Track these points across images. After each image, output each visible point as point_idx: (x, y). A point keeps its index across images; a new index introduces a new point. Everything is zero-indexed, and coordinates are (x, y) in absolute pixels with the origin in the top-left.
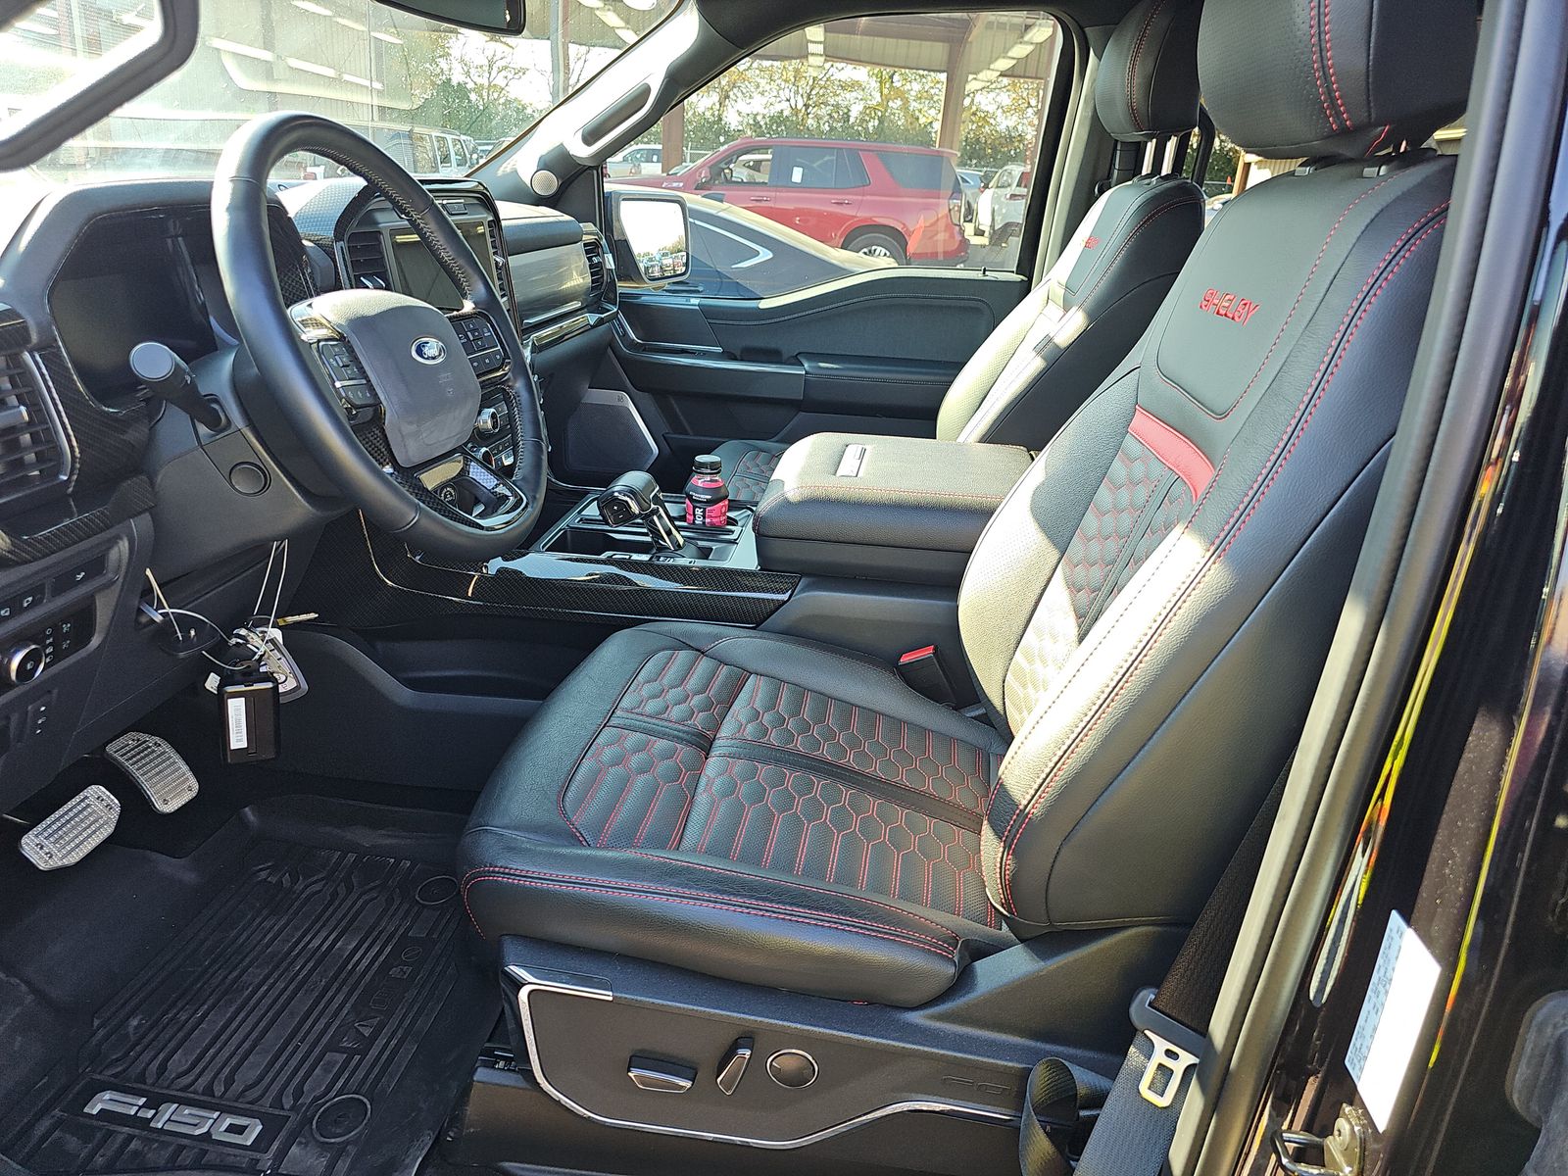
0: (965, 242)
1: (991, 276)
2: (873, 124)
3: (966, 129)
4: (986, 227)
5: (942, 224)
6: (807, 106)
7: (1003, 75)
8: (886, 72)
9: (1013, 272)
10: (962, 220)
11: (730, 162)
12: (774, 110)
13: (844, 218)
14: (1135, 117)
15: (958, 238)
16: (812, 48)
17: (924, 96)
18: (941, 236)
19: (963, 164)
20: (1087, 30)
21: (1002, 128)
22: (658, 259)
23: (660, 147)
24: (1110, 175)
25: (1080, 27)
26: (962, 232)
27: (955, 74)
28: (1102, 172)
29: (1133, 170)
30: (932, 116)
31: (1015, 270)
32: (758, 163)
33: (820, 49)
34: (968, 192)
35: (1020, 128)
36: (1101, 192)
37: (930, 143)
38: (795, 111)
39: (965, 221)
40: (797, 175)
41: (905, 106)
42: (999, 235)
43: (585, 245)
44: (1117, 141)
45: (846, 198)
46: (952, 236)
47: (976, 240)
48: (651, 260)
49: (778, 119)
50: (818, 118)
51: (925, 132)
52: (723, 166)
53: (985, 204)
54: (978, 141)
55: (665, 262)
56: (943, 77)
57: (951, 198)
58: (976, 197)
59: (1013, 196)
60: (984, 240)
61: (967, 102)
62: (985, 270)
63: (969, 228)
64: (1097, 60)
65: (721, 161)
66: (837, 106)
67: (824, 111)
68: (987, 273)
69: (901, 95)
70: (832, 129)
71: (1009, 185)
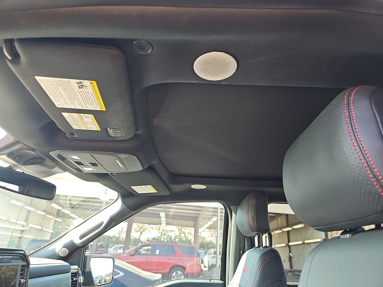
0: (202, 270)
1: (212, 281)
2: (177, 240)
3: (200, 241)
4: (207, 265)
5: (195, 265)
6: (161, 235)
7: (207, 228)
8: (180, 228)
9: (219, 280)
10: (200, 263)
11: (140, 249)
12: (153, 237)
13: (169, 263)
14: (252, 228)
15: (200, 268)
16: (162, 222)
17: (190, 233)
18: (195, 268)
19: (199, 249)
20: (231, 207)
21: (208, 241)
22: (104, 277)
23: (123, 246)
24: (244, 248)
25: (229, 206)
26: (201, 267)
27: (196, 227)
28: (242, 247)
29: (252, 246)
30: (191, 238)
31: (220, 279)
32: (148, 249)
33: (165, 222)
34: (201, 256)
35: (212, 241)
36: (243, 253)
37: (191, 243)
38: (158, 237)
39: (201, 264)
40: (157, 252)
41: (185, 235)
42: (211, 267)
43: (72, 274)
44: (245, 236)
45: (170, 258)
46: (198, 268)
47: (204, 269)
48: (102, 278)
49: (154, 239)
50: (164, 238)
51: (190, 242)
52: (138, 250)
53: (206, 259)
54: (203, 244)
55: (106, 278)
56: (194, 228)
57: (197, 257)
58: (203, 257)
59: (213, 257)
60: (206, 269)
61: (199, 235)
62: (210, 280)
63: (202, 266)
64: (235, 215)
65: (137, 249)
66: (168, 236)
67: (166, 237)
68: (211, 280)
69: (184, 233)
70: (167, 241)
71: (211, 254)
